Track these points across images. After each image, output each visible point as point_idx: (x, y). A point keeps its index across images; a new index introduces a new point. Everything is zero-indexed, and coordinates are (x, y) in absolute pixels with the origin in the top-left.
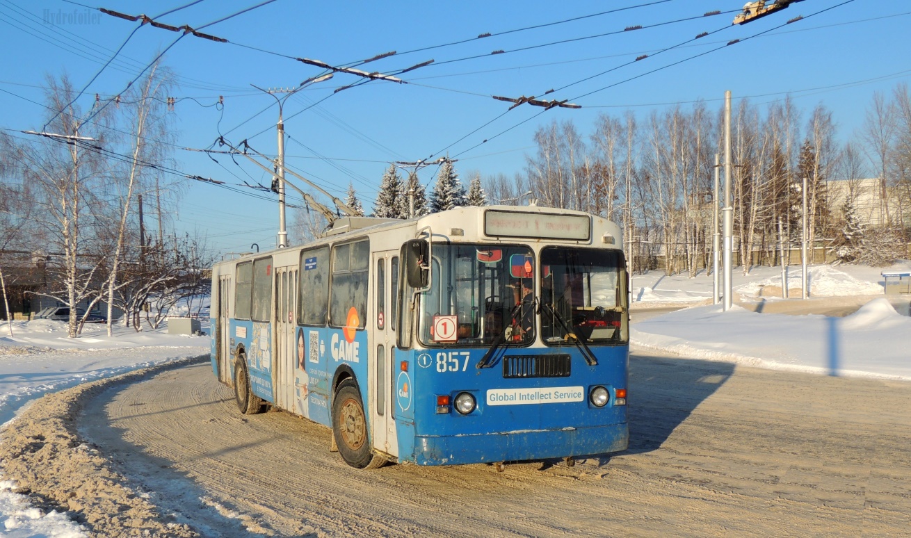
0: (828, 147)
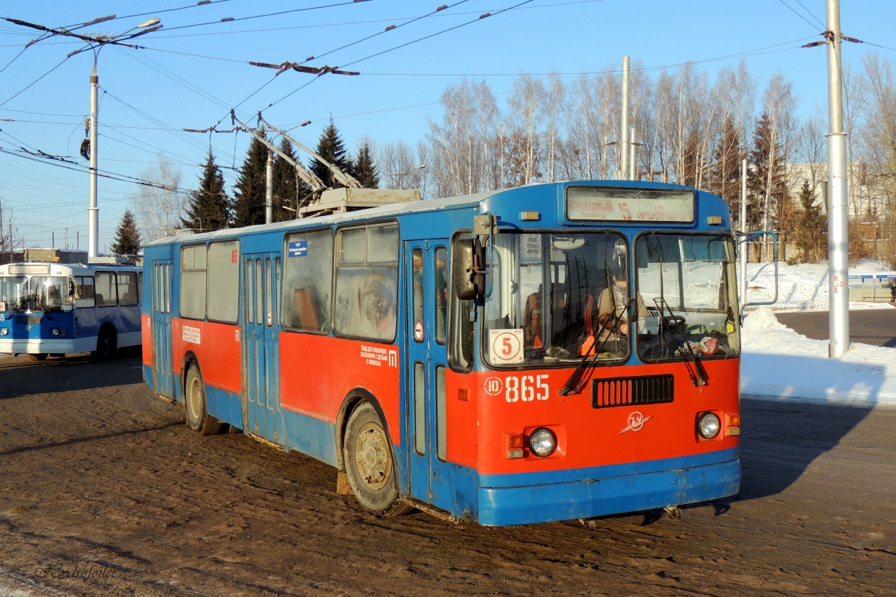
0: (787, 123)
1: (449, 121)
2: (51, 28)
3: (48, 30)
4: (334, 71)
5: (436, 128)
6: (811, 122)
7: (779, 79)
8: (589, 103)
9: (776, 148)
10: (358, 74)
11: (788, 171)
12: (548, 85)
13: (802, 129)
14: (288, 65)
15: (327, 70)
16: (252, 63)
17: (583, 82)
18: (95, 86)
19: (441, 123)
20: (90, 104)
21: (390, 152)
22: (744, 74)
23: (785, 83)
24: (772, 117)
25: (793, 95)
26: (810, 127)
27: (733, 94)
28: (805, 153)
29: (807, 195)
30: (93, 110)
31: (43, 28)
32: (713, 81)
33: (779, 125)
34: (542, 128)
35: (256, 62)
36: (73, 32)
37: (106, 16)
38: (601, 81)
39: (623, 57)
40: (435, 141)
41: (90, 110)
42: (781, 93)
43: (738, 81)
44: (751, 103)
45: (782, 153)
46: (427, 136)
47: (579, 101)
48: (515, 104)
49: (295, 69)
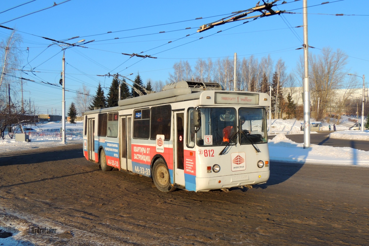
0: (283, 75)
1: (176, 74)
2: (57, 41)
3: (56, 41)
4: (149, 57)
5: (171, 76)
6: (290, 74)
7: (281, 60)
8: (220, 68)
9: (280, 82)
10: (156, 58)
11: (283, 90)
12: (207, 62)
13: (288, 77)
14: (134, 55)
15: (147, 56)
16: (123, 54)
17: (219, 61)
18: (64, 61)
19: (173, 74)
20: (62, 67)
21: (157, 84)
22: (269, 59)
23: (282, 62)
24: (278, 73)
25: (285, 66)
26: (290, 76)
27: (266, 65)
28: (288, 84)
29: (289, 98)
30: (63, 69)
31: (55, 41)
32: (259, 61)
33: (280, 75)
34: (206, 76)
35: (124, 53)
36: (64, 42)
37: (76, 37)
38: (224, 61)
39: (235, 53)
40: (171, 80)
41: (62, 69)
42: (281, 65)
43: (267, 61)
44: (272, 68)
45: (281, 84)
46: (169, 79)
47: (217, 68)
48: (197, 68)
49: (137, 56)
